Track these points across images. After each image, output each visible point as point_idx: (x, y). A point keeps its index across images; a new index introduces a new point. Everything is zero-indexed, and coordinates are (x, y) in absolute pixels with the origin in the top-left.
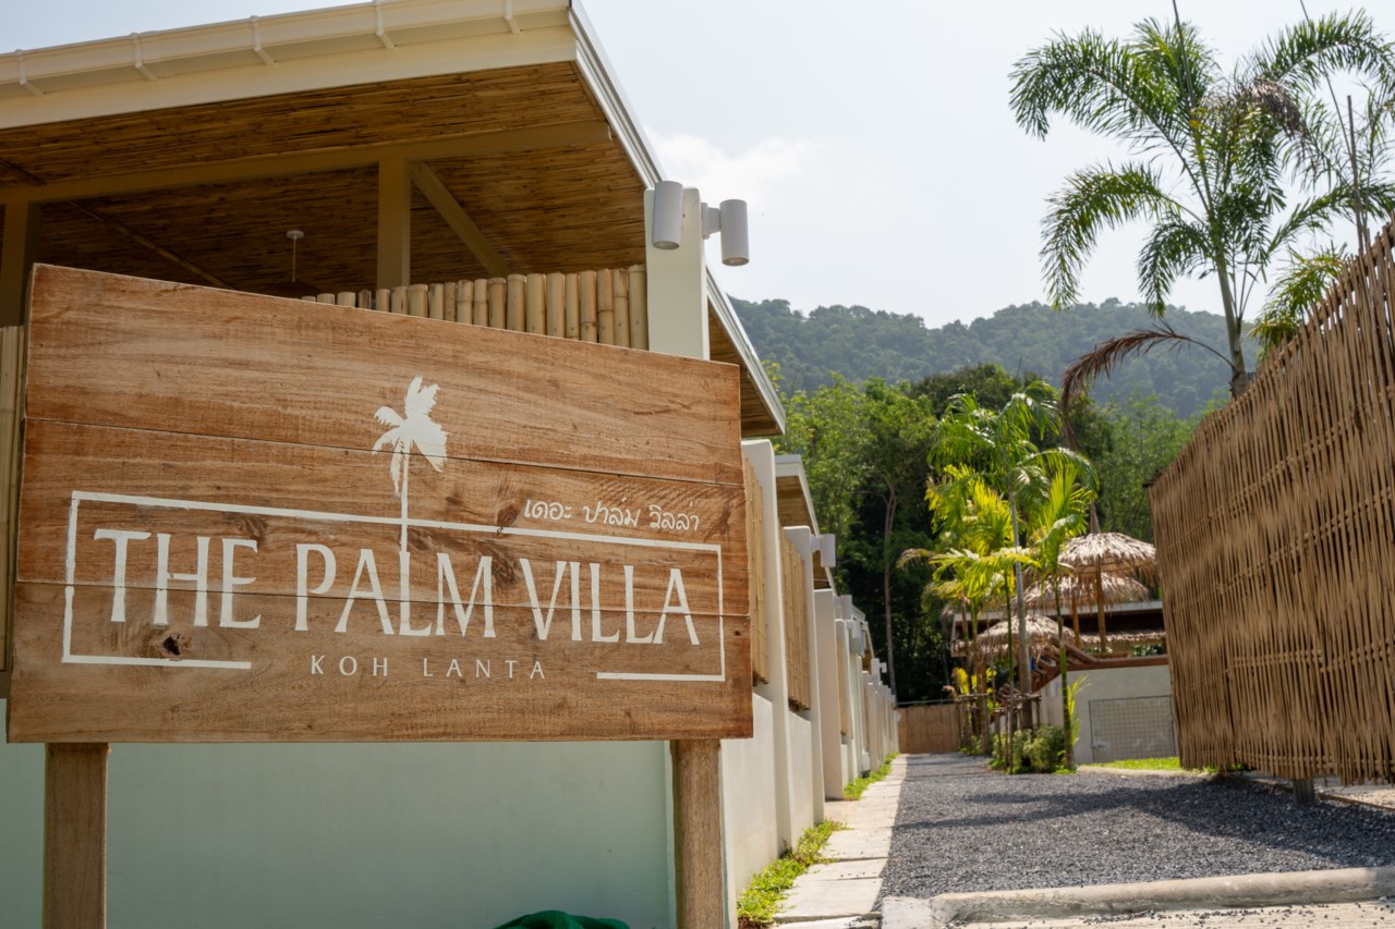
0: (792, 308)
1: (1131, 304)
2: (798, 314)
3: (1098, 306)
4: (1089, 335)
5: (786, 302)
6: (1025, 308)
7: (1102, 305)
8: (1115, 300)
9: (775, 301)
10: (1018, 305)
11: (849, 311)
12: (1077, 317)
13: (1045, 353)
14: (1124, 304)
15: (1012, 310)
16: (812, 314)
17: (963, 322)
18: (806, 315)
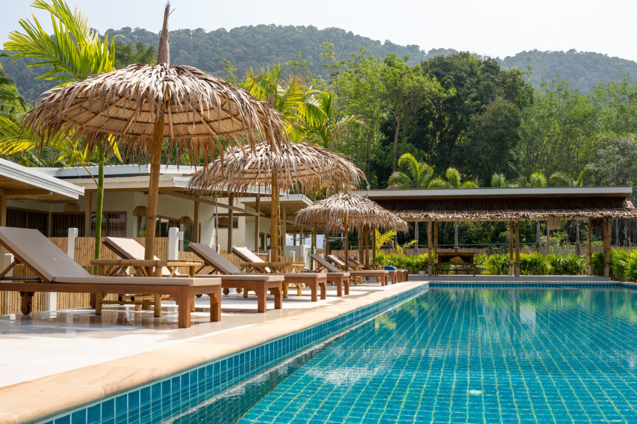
0: (421, 49)
1: (581, 52)
2: (423, 52)
3: (565, 53)
4: (560, 66)
5: (418, 46)
6: (530, 52)
7: (567, 52)
8: (574, 50)
9: (413, 45)
10: (527, 51)
11: (447, 51)
12: (555, 58)
13: (538, 74)
14: (578, 52)
15: (524, 53)
16: (429, 52)
17: (500, 58)
18: (427, 52)
